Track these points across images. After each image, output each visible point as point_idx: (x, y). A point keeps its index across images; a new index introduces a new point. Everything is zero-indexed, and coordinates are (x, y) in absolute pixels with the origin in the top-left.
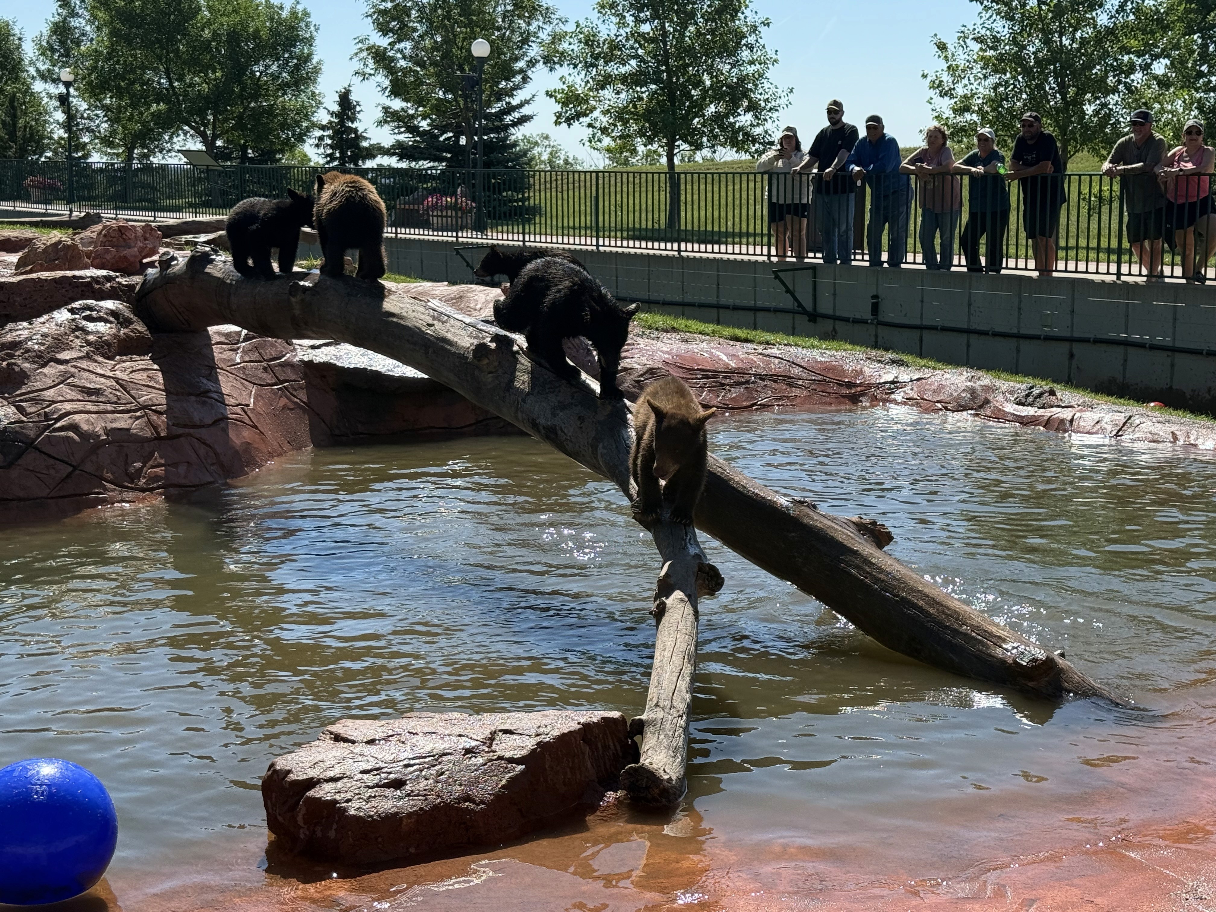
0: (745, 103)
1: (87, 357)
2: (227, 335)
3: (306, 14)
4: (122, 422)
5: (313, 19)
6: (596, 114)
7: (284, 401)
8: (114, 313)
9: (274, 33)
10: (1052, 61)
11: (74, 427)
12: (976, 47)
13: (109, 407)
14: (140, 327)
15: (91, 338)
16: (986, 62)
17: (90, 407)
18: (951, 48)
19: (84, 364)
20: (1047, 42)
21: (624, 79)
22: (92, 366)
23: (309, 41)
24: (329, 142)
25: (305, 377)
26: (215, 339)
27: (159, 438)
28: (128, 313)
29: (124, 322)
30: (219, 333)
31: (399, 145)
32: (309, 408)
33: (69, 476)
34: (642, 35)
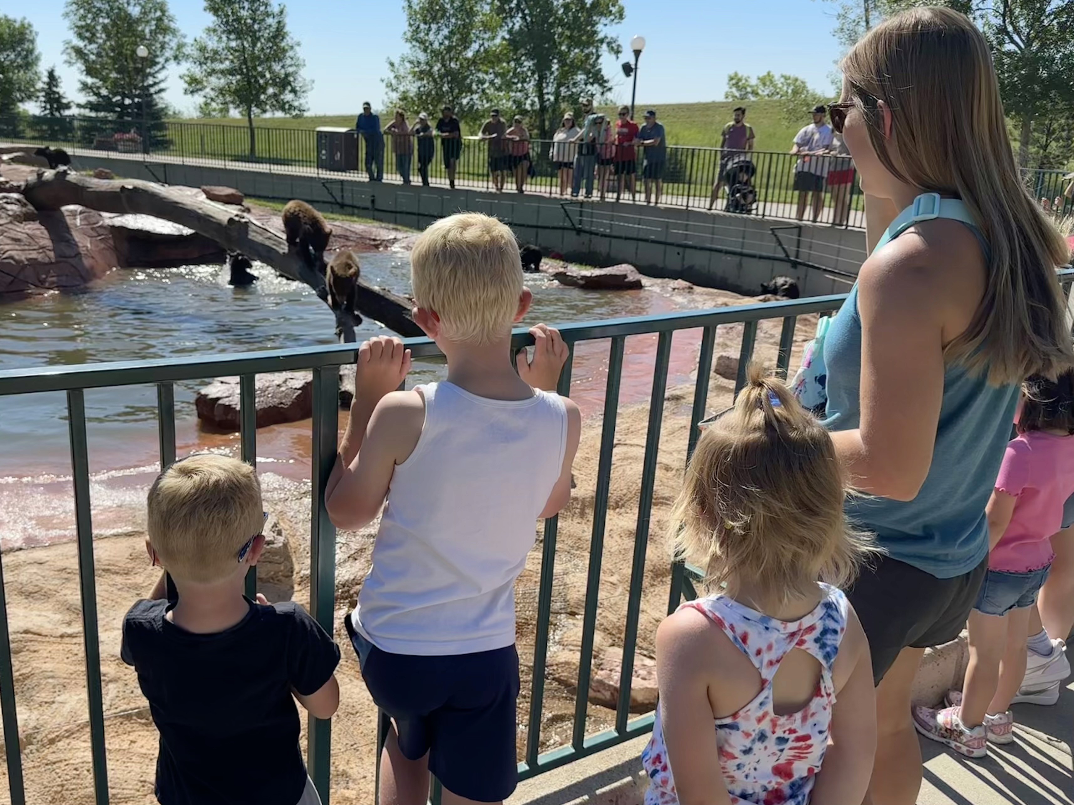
0: (289, 88)
1: (11, 222)
2: (71, 211)
3: (30, 25)
4: (34, 255)
5: (35, 28)
6: (208, 90)
7: (102, 246)
8: (18, 200)
9: (12, 35)
10: (446, 75)
11: (11, 257)
12: (408, 65)
13: (26, 247)
14: (31, 207)
15: (10, 213)
16: (414, 74)
17: (17, 247)
18: (396, 65)
19: (10, 226)
20: (444, 65)
21: (222, 72)
22: (14, 227)
23: (32, 42)
24: (43, 99)
25: (111, 233)
26: (66, 214)
27: (52, 263)
28: (24, 201)
29: (24, 205)
30: (67, 211)
31: (90, 103)
32: (115, 249)
33: (12, 282)
34: (232, 48)
